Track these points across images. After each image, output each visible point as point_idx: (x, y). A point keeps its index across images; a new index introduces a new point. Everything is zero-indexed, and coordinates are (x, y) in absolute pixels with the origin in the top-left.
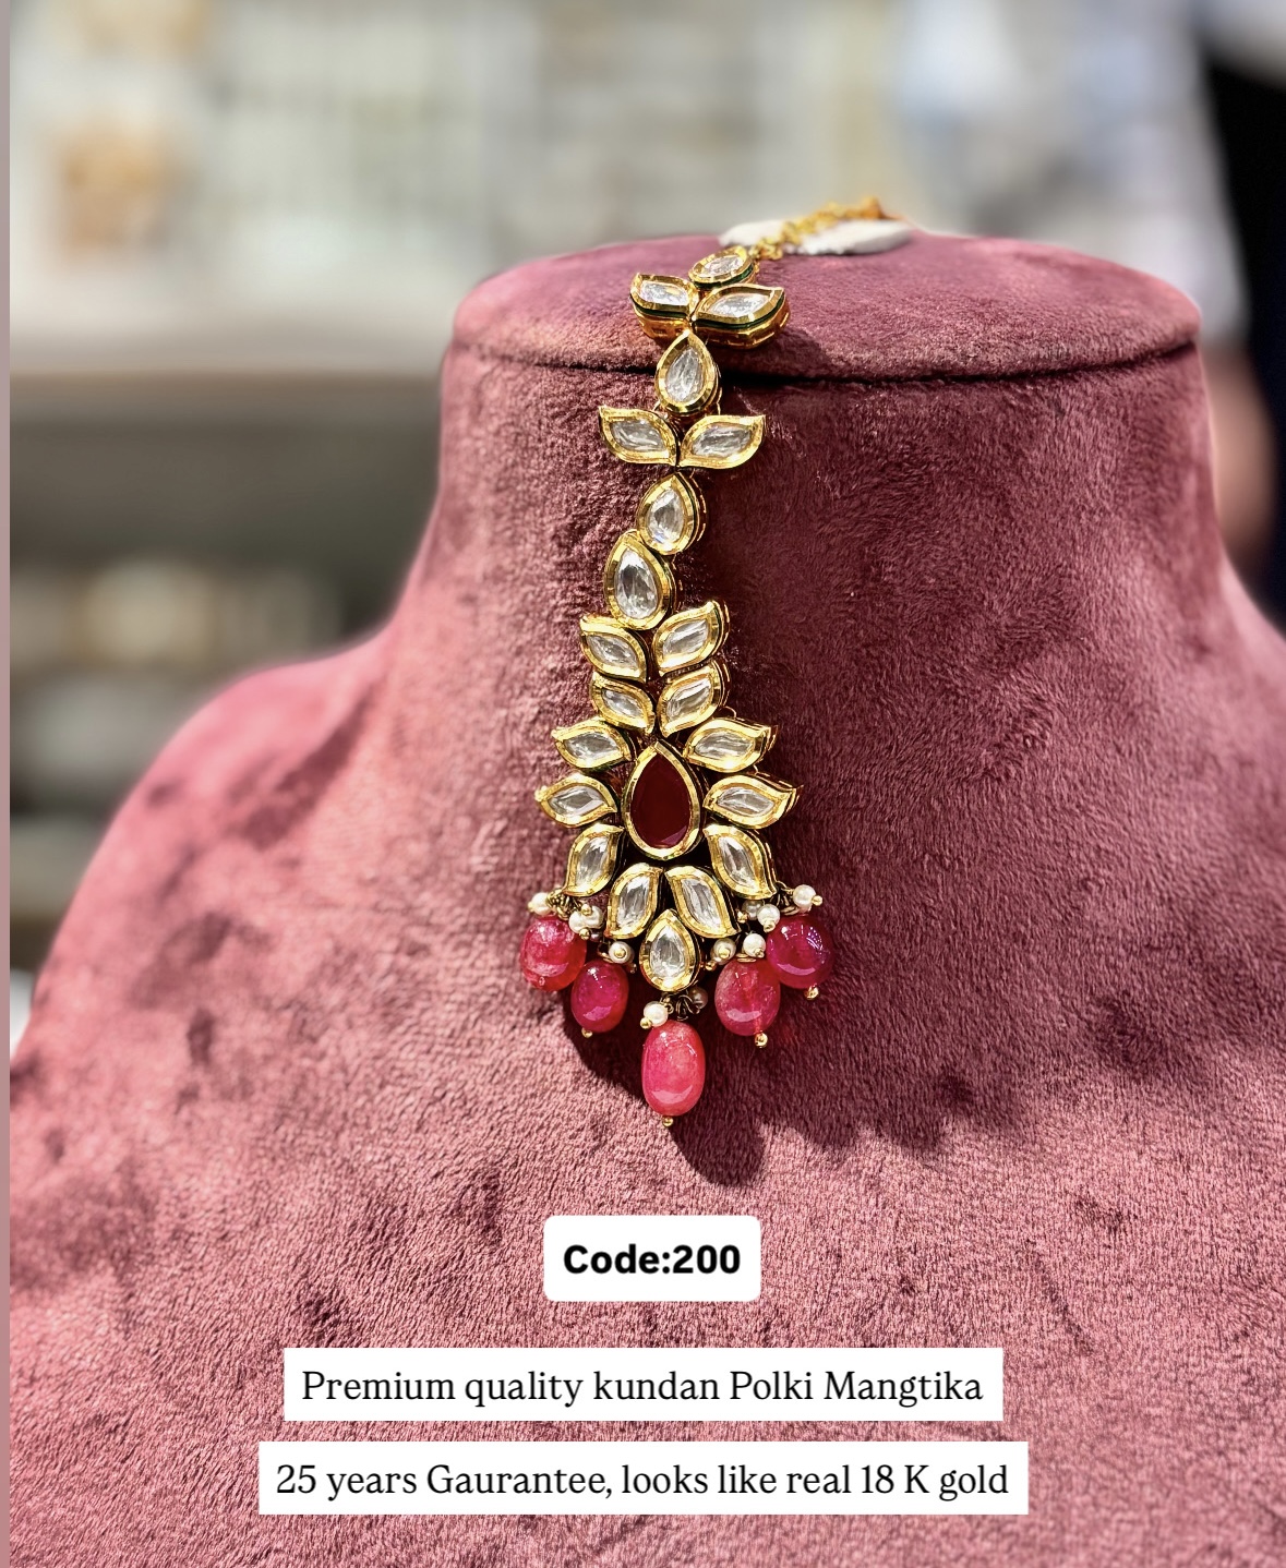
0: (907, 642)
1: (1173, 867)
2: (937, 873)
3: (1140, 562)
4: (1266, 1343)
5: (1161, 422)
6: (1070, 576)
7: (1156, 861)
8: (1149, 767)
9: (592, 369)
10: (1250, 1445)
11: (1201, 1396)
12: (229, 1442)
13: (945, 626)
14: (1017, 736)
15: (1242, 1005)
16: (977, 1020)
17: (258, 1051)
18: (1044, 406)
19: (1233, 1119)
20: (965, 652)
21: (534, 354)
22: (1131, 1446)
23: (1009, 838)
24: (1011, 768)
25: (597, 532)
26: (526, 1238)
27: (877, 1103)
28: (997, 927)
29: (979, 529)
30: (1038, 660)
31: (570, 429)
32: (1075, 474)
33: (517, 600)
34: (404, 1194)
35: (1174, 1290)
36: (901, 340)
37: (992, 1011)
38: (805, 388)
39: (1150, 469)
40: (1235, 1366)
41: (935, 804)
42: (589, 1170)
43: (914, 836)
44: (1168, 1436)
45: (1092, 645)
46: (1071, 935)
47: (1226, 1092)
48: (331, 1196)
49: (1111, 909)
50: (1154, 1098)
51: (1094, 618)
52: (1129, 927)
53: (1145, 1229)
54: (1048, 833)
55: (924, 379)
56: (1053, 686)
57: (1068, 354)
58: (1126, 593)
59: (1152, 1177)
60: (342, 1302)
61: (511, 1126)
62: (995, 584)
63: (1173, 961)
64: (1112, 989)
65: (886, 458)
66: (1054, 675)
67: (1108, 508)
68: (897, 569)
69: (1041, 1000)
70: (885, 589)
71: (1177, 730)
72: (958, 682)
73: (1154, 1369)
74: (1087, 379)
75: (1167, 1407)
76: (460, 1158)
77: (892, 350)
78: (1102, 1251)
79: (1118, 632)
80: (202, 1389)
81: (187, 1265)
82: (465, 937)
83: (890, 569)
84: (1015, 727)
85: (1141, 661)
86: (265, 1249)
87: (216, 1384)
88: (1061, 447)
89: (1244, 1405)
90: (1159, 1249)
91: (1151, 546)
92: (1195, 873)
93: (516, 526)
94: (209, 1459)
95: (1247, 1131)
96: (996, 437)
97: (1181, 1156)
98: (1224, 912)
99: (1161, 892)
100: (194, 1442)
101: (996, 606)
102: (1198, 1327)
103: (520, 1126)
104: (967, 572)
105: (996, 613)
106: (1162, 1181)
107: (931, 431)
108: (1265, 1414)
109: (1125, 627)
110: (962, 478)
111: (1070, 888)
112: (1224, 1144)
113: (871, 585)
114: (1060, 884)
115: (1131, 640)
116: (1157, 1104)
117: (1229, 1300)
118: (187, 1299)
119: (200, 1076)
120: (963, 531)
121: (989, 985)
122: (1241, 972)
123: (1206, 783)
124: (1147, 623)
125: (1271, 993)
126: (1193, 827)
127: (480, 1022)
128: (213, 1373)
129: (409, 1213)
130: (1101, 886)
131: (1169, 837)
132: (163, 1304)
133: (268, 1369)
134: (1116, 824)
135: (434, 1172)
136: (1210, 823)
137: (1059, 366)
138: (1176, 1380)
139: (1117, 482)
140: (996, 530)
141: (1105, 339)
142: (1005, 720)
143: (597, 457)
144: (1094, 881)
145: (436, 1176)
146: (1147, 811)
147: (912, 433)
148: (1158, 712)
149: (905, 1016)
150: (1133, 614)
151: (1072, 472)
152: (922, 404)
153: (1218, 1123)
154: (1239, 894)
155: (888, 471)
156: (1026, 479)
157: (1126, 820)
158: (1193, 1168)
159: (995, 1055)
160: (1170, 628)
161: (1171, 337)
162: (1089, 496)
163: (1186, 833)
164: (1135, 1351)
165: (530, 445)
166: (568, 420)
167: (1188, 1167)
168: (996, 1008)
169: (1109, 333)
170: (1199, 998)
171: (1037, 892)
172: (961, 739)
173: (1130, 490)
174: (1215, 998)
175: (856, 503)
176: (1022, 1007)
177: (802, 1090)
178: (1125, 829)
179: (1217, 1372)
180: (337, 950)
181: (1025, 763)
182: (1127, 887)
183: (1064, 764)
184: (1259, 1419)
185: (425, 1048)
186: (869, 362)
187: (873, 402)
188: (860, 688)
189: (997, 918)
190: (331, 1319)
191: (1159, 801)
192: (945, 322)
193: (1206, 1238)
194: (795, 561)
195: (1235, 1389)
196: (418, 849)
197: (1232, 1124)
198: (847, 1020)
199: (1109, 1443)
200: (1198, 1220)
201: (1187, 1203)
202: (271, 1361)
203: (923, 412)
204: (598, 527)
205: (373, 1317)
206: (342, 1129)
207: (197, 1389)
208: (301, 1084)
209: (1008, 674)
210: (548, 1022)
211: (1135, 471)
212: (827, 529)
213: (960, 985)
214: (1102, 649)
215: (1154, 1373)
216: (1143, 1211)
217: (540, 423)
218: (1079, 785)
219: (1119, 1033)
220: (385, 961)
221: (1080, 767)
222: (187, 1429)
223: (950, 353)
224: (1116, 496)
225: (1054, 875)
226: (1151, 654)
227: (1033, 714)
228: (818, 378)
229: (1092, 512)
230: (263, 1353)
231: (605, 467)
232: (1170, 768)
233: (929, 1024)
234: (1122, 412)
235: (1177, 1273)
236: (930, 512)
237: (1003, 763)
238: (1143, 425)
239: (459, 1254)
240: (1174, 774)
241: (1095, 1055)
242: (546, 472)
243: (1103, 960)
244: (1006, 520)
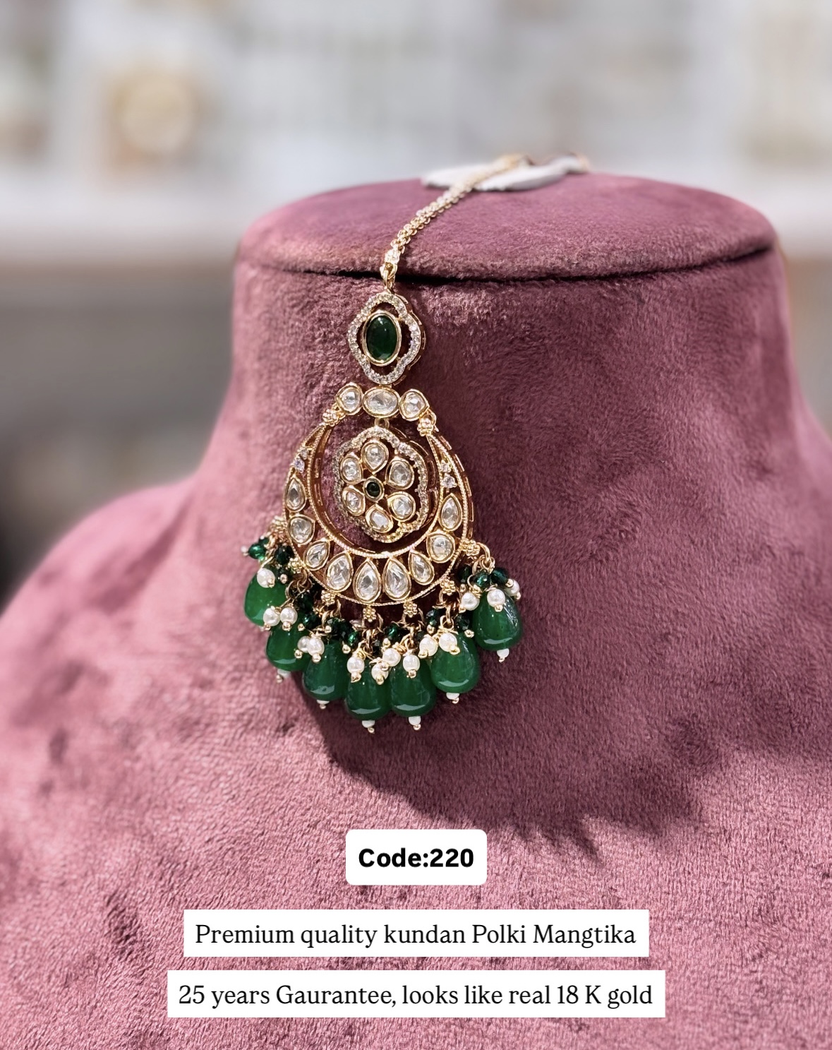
0: (532, 463)
1: (735, 626)
2: (557, 628)
3: (712, 409)
4: (775, 963)
5: (726, 308)
6: (653, 417)
7: (722, 622)
8: (717, 554)
9: (317, 273)
10: (757, 1033)
11: (725, 999)
12: (57, 1023)
13: (560, 452)
14: (614, 530)
15: (779, 725)
16: (587, 733)
17: (96, 756)
18: (630, 299)
19: (765, 805)
20: (575, 470)
21: (282, 263)
22: (672, 1032)
23: (609, 603)
24: (610, 553)
25: (321, 388)
26: (265, 884)
27: (512, 791)
28: (601, 667)
29: (583, 383)
30: (630, 477)
31: (303, 315)
32: (654, 345)
33: (272, 435)
34: (187, 853)
35: (712, 924)
36: (525, 252)
37: (597, 727)
38: (457, 286)
39: (716, 341)
40: (752, 978)
41: (555, 578)
42: (312, 838)
43: (540, 601)
44: (699, 1026)
45: (671, 466)
46: (656, 674)
47: (761, 786)
48: (136, 855)
49: (685, 655)
50: (710, 789)
51: (672, 448)
52: (699, 669)
53: (695, 881)
54: (638, 600)
55: (540, 279)
56: (641, 495)
57: (649, 261)
58: (699, 430)
59: (704, 845)
60: (139, 927)
61: (261, 806)
62: (596, 423)
63: (730, 693)
64: (686, 714)
65: (514, 334)
66: (642, 488)
67: (681, 368)
68: (524, 412)
69: (632, 720)
70: (516, 425)
71: (740, 528)
72: (570, 491)
73: (694, 979)
74: (663, 278)
75: (700, 1005)
76: (225, 829)
77: (518, 260)
78: (663, 896)
79: (692, 458)
80: (41, 988)
81: (37, 902)
82: (237, 675)
83: (519, 412)
84: (613, 524)
85: (711, 478)
86: (90, 892)
87: (51, 984)
88: (643, 325)
89: (755, 1005)
90: (704, 896)
91: (719, 394)
92: (751, 630)
93: (272, 383)
94: (43, 1035)
95: (774, 814)
96: (593, 320)
97: (725, 831)
98: (771, 659)
99: (724, 644)
100: (34, 1024)
101: (596, 439)
102: (727, 950)
103: (267, 807)
104: (575, 414)
105: (597, 443)
106: (710, 848)
107: (545, 315)
108: (771, 1012)
109: (698, 453)
110: (568, 348)
111: (655, 640)
112: (757, 823)
113: (506, 423)
114: (648, 637)
115: (703, 462)
116: (711, 794)
117: (751, 933)
118: (35, 926)
119: (55, 774)
120: (571, 385)
121: (595, 708)
122: (780, 702)
123: (763, 567)
124: (716, 451)
125: (801, 717)
126: (751, 598)
127: (244, 735)
128: (50, 977)
129: (187, 867)
130: (678, 639)
131: (732, 604)
132: (19, 930)
133: (87, 974)
134: (690, 594)
135: (207, 839)
136: (764, 595)
137: (641, 270)
138: (708, 987)
139: (689, 351)
140: (595, 385)
141: (680, 250)
142: (605, 519)
143: (320, 334)
144: (673, 635)
145: (208, 841)
146: (715, 585)
147: (531, 317)
148: (724, 515)
149: (534, 730)
150: (704, 444)
151: (651, 343)
152: (541, 297)
153: (754, 808)
154: (784, 646)
155: (516, 342)
156: (616, 348)
157: (698, 592)
158: (733, 839)
159: (598, 758)
160: (736, 455)
161: (736, 248)
162: (665, 360)
163: (745, 602)
164: (680, 967)
165: (279, 326)
166: (302, 309)
167: (730, 838)
168: (600, 725)
169: (683, 245)
170: (748, 720)
171: (630, 642)
172: (573, 532)
173: (700, 356)
174: (759, 720)
175: (493, 366)
176: (618, 724)
177: (461, 781)
178: (697, 598)
179: (738, 982)
180: (153, 685)
181: (620, 549)
182: (699, 642)
183: (650, 550)
184: (766, 1015)
185: (207, 753)
186: (501, 267)
187: (504, 296)
188: (500, 496)
189: (601, 660)
190: (131, 940)
191: (724, 579)
192: (559, 239)
193: (738, 888)
194: (453, 406)
195: (751, 994)
196: (208, 613)
197: (764, 809)
198: (494, 733)
199: (657, 1029)
200: (733, 877)
201: (727, 864)
202: (88, 968)
203: (539, 302)
204: (322, 383)
205: (159, 938)
206: (148, 809)
207: (38, 988)
208: (123, 777)
209: (607, 487)
210: (291, 735)
211: (703, 343)
212: (473, 384)
213: (574, 709)
214: (679, 469)
215: (692, 982)
216: (695, 870)
217: (285, 311)
218: (662, 566)
219: (688, 744)
220: (184, 692)
221: (662, 553)
222: (29, 1015)
223: (560, 261)
224: (687, 360)
225: (643, 631)
226: (720, 474)
227: (626, 515)
228: (466, 279)
229: (669, 372)
230: (83, 962)
231: (325, 341)
232: (734, 555)
233: (551, 735)
234: (690, 302)
235: (715, 913)
236: (546, 372)
237: (604, 549)
238: (709, 310)
239: (220, 895)
240: (737, 559)
241: (669, 759)
242: (289, 345)
243: (678, 692)
244: (602, 378)
